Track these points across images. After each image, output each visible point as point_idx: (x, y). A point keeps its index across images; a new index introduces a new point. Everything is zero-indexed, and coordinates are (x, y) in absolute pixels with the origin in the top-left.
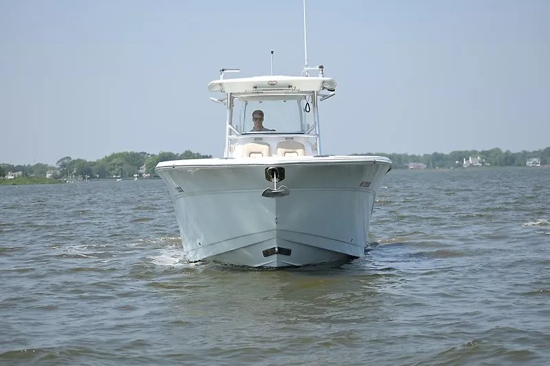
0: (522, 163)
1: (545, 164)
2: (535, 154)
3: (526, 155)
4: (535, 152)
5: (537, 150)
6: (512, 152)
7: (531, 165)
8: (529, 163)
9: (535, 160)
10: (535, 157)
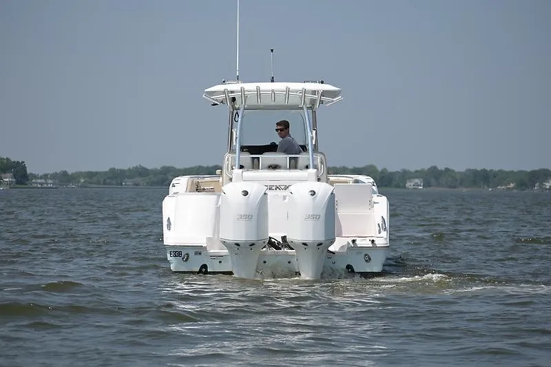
0: (402, 184)
1: (430, 186)
2: (418, 174)
3: (406, 175)
4: (417, 172)
5: (419, 169)
6: (389, 171)
7: (412, 187)
8: (410, 185)
9: (417, 181)
10: (417, 177)
